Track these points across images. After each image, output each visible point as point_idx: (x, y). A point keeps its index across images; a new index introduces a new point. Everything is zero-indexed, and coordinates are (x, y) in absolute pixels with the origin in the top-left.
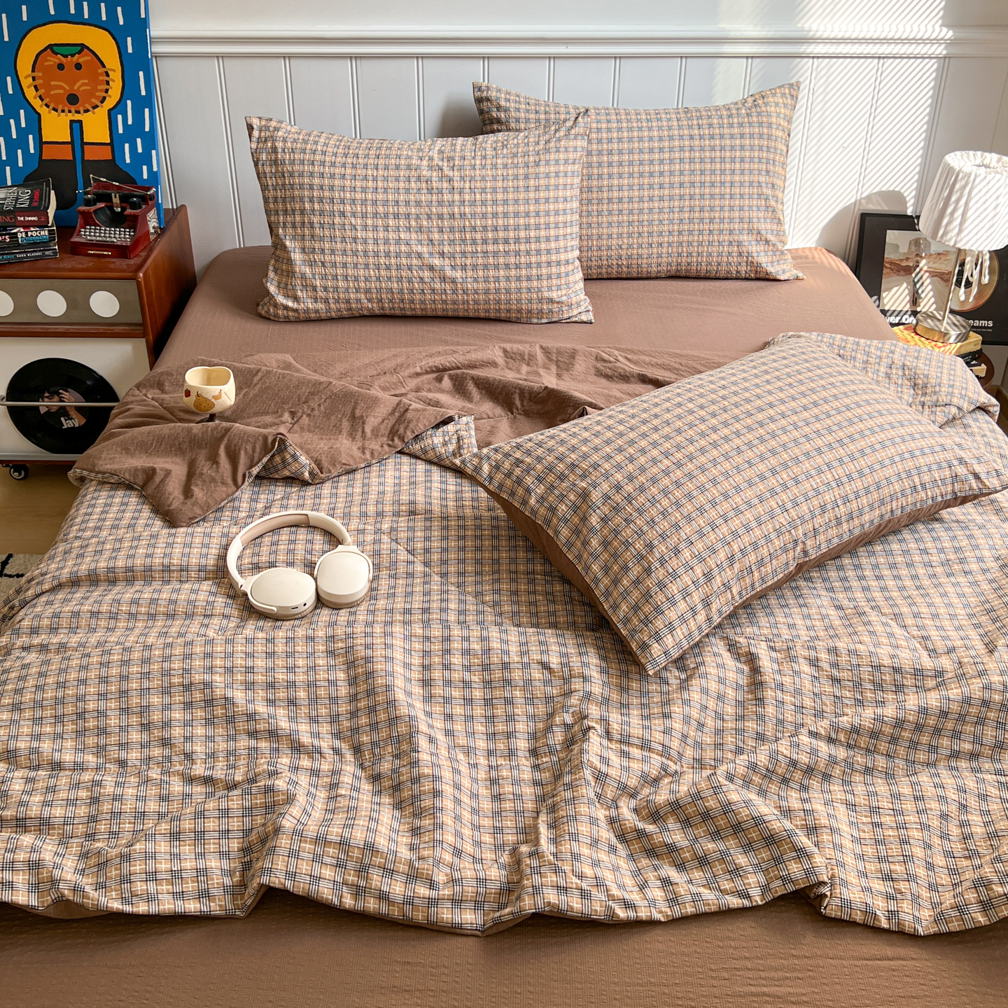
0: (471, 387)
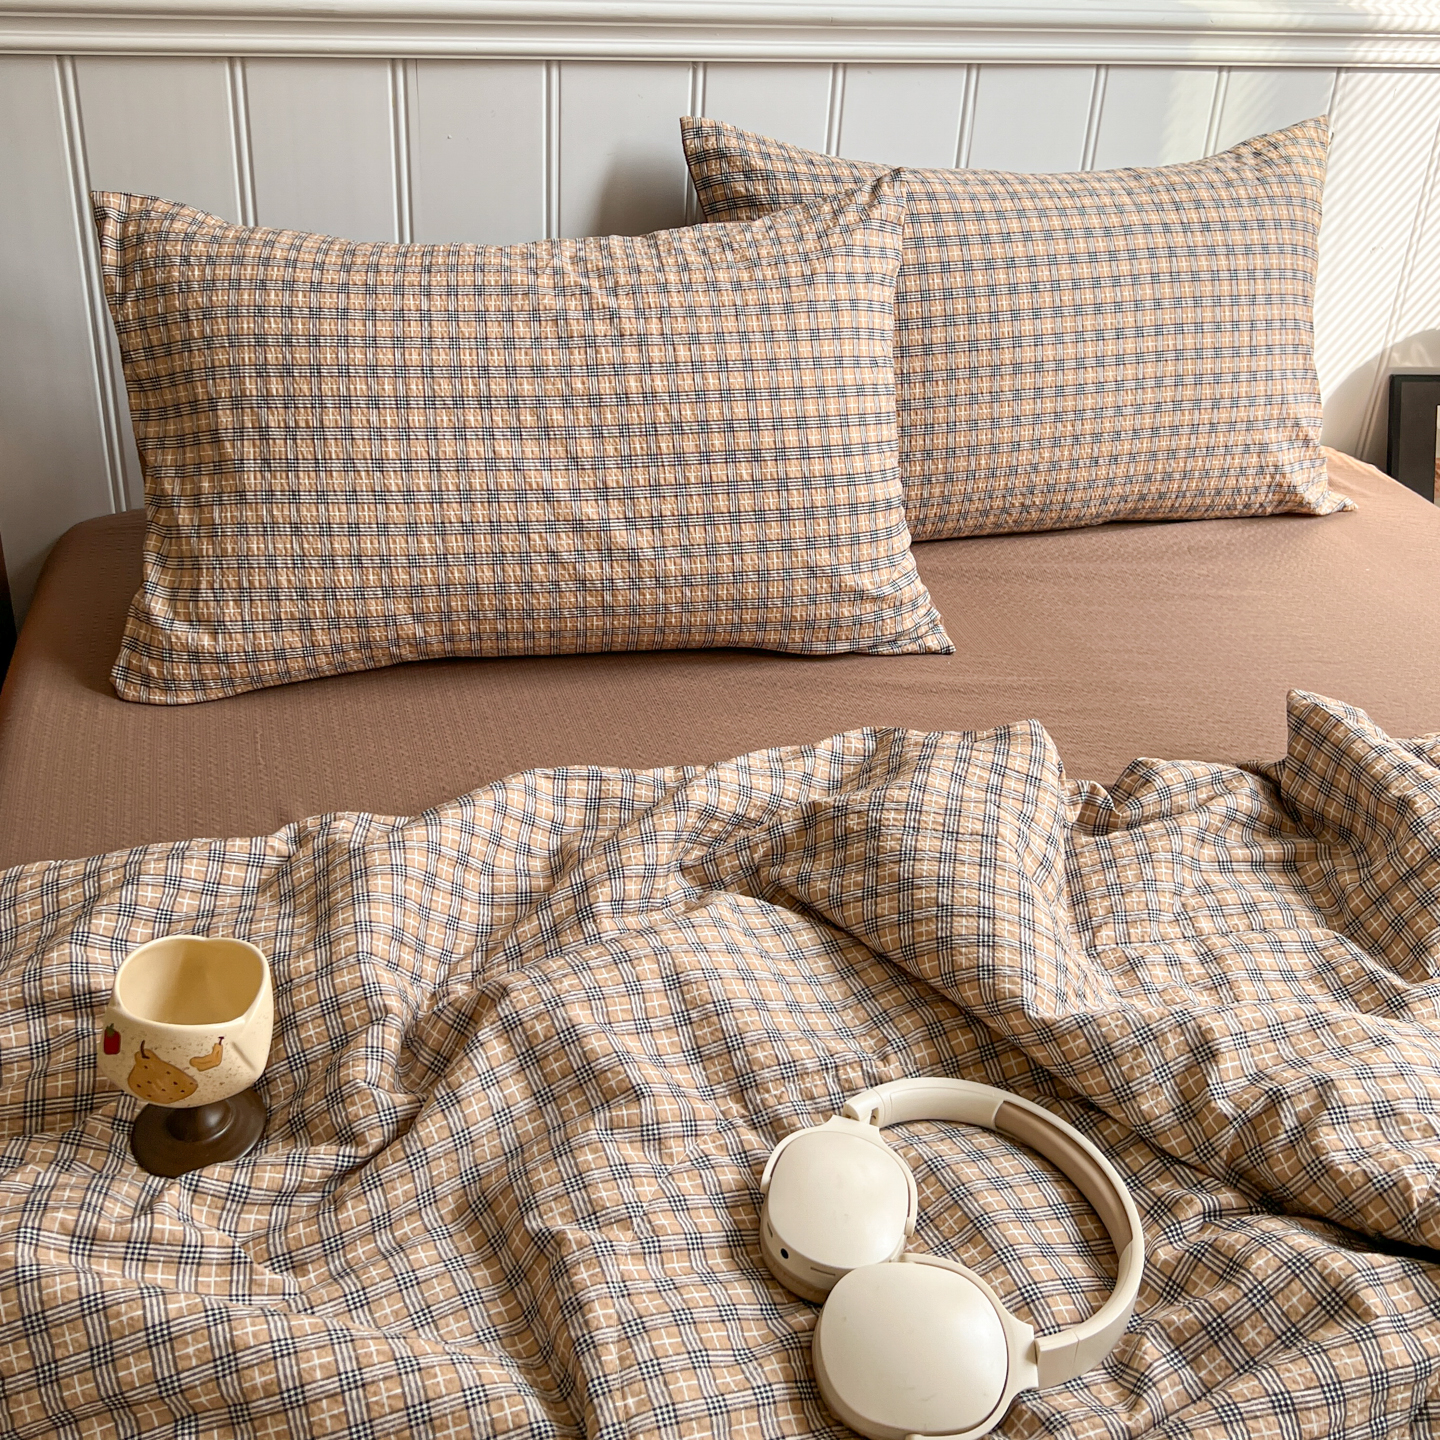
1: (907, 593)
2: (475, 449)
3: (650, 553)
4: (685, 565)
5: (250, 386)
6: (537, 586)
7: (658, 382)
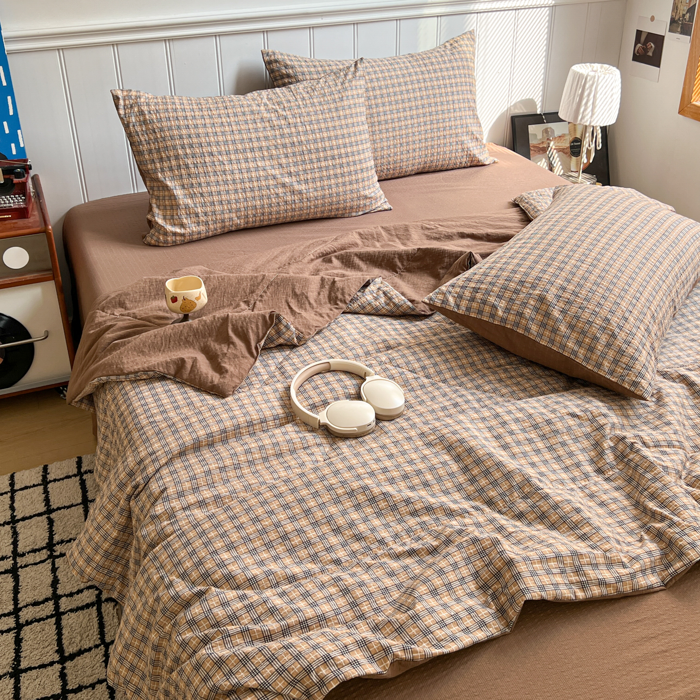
0: (357, 261)
1: (378, 195)
2: (251, 165)
3: (305, 191)
4: (315, 194)
5: (180, 152)
6: (273, 205)
7: (302, 138)
